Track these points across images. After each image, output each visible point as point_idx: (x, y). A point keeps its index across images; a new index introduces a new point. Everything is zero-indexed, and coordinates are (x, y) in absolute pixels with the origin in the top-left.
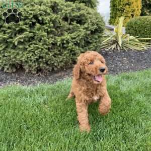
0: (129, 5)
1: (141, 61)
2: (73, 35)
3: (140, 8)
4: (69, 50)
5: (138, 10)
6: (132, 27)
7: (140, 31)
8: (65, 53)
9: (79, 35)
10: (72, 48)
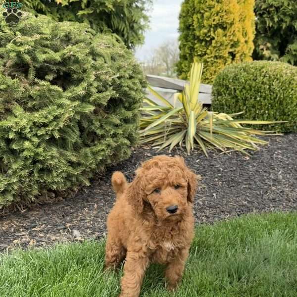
0: (224, 29)
1: (238, 184)
2: (37, 117)
3: (252, 36)
4: (26, 158)
5: (246, 42)
6: (227, 88)
7: (246, 99)
8: (14, 166)
9: (56, 118)
10: (37, 154)
